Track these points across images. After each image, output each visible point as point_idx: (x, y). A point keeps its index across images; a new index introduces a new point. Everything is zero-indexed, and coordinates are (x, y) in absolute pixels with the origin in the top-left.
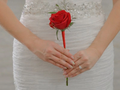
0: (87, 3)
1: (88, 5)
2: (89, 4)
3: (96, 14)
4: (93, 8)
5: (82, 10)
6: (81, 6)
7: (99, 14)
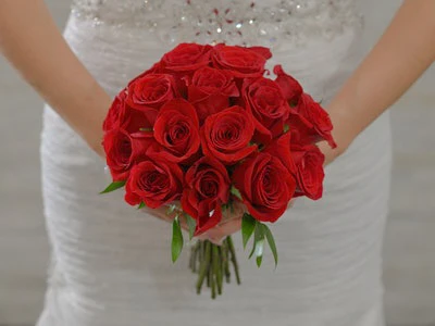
3: (328, 30)
5: (279, 21)
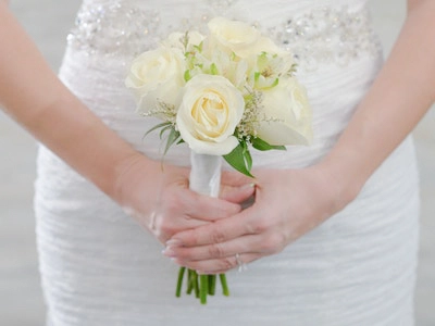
0: (305, 16)
1: (310, 23)
2: (311, 17)
4: (328, 32)
6: (280, 29)
7: (355, 55)
